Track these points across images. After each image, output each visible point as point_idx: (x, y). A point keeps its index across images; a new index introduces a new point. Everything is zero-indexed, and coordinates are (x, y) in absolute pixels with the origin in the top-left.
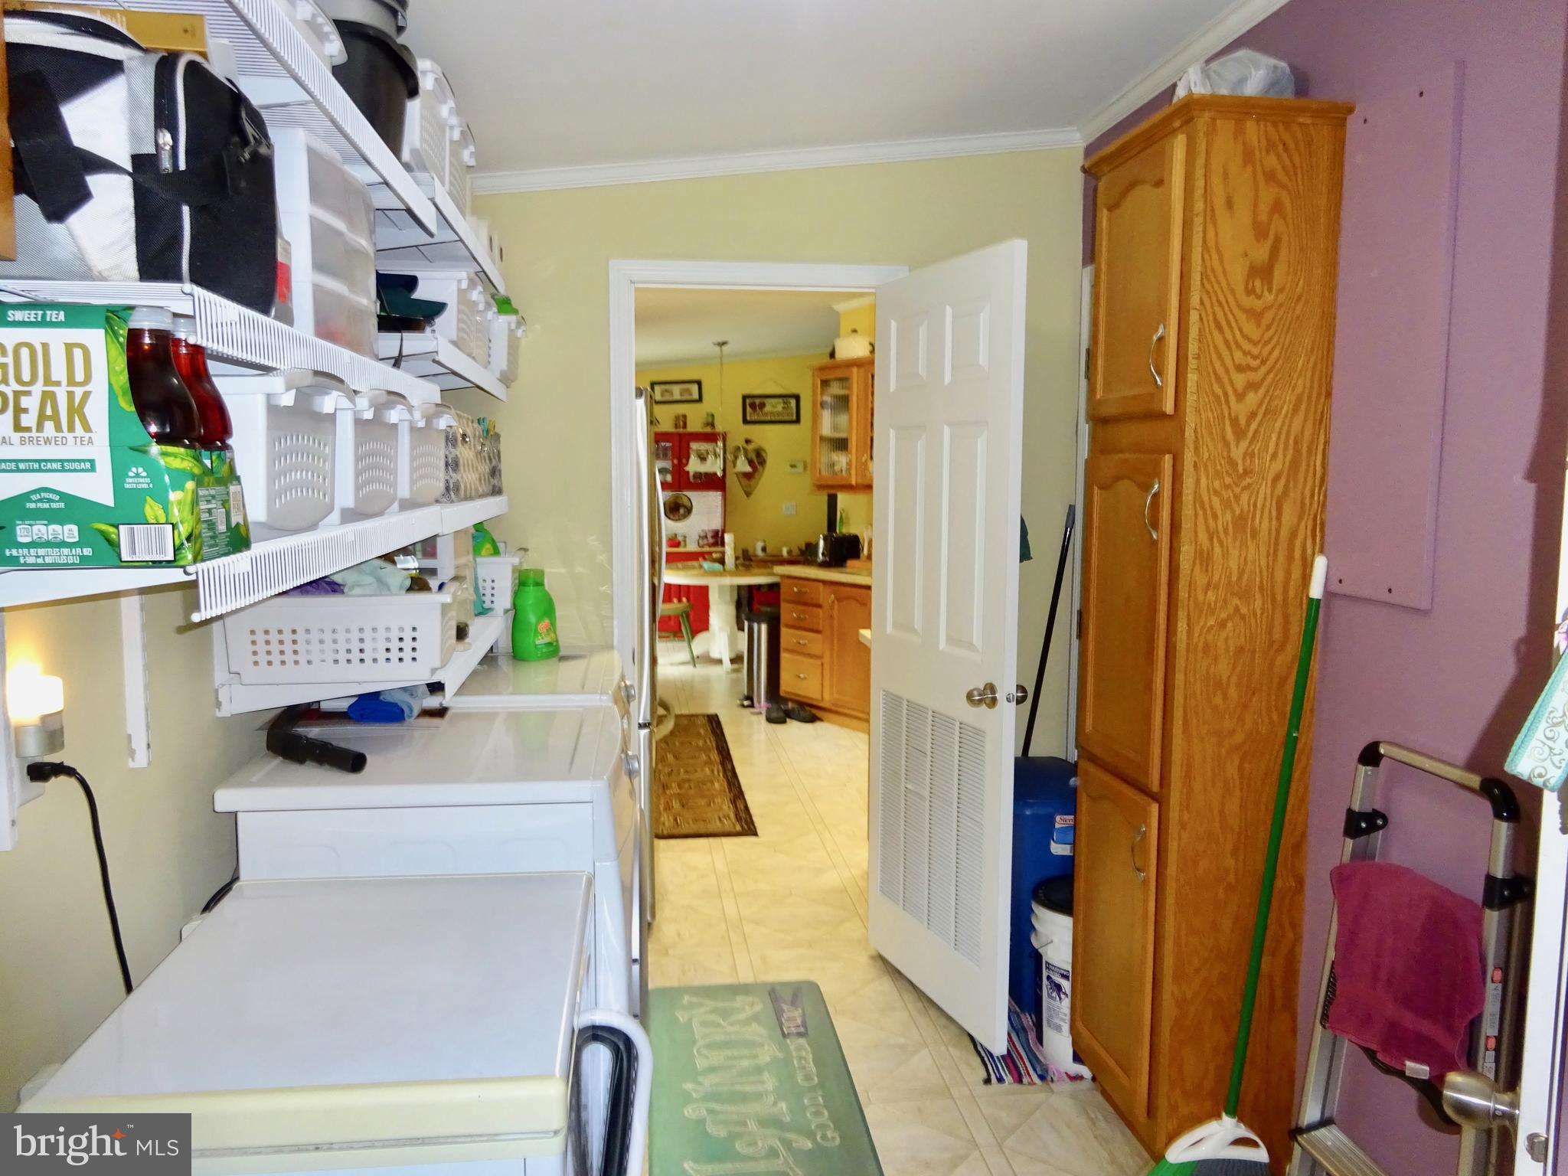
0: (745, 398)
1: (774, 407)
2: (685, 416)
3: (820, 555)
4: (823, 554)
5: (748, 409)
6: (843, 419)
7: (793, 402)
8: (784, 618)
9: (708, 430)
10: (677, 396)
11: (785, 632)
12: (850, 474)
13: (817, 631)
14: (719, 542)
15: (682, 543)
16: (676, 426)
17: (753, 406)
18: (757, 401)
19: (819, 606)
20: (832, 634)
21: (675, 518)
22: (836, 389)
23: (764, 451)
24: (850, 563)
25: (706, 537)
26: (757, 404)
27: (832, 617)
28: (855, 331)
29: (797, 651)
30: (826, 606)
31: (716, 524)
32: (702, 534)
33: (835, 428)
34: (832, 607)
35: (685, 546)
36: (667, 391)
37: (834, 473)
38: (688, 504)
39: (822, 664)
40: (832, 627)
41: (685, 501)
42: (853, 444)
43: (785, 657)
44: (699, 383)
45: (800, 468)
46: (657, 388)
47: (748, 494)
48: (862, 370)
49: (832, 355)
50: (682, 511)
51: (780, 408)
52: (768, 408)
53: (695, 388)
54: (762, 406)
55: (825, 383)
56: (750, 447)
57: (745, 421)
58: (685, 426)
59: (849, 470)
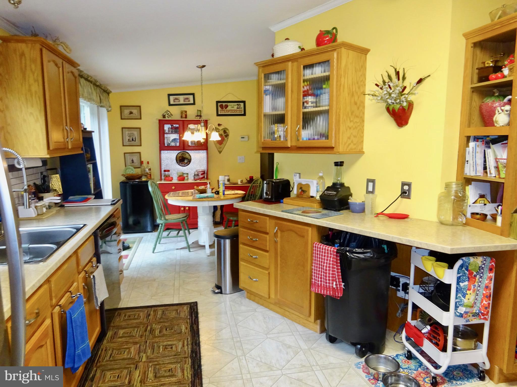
0: (217, 102)
1: (232, 107)
2: (186, 112)
3: (265, 194)
4: (266, 193)
5: (219, 108)
6: (280, 101)
7: (242, 104)
8: (242, 238)
9: (198, 118)
10: (182, 102)
11: (242, 248)
12: (287, 140)
13: (267, 251)
14: (206, 177)
15: (186, 178)
16: (181, 117)
17: (222, 107)
18: (224, 104)
19: (267, 233)
20: (276, 254)
21: (182, 165)
22: (275, 80)
23: (228, 130)
24: (285, 200)
25: (198, 175)
26: (224, 105)
27: (276, 242)
28: (287, 39)
29: (251, 261)
30: (272, 234)
31: (203, 167)
32: (196, 173)
33: (274, 108)
34: (276, 234)
35: (188, 179)
36: (176, 99)
37: (275, 139)
38: (189, 158)
39: (269, 273)
40: (276, 249)
41: (187, 156)
42: (289, 119)
43: (242, 265)
44: (193, 94)
45: (246, 139)
46: (172, 98)
47: (220, 152)
48: (295, 64)
49: (273, 56)
50: (186, 161)
51: (235, 108)
52: (229, 108)
53: (191, 97)
54: (227, 106)
55: (267, 77)
56: (220, 128)
57: (218, 115)
58: (186, 117)
59: (285, 137)
